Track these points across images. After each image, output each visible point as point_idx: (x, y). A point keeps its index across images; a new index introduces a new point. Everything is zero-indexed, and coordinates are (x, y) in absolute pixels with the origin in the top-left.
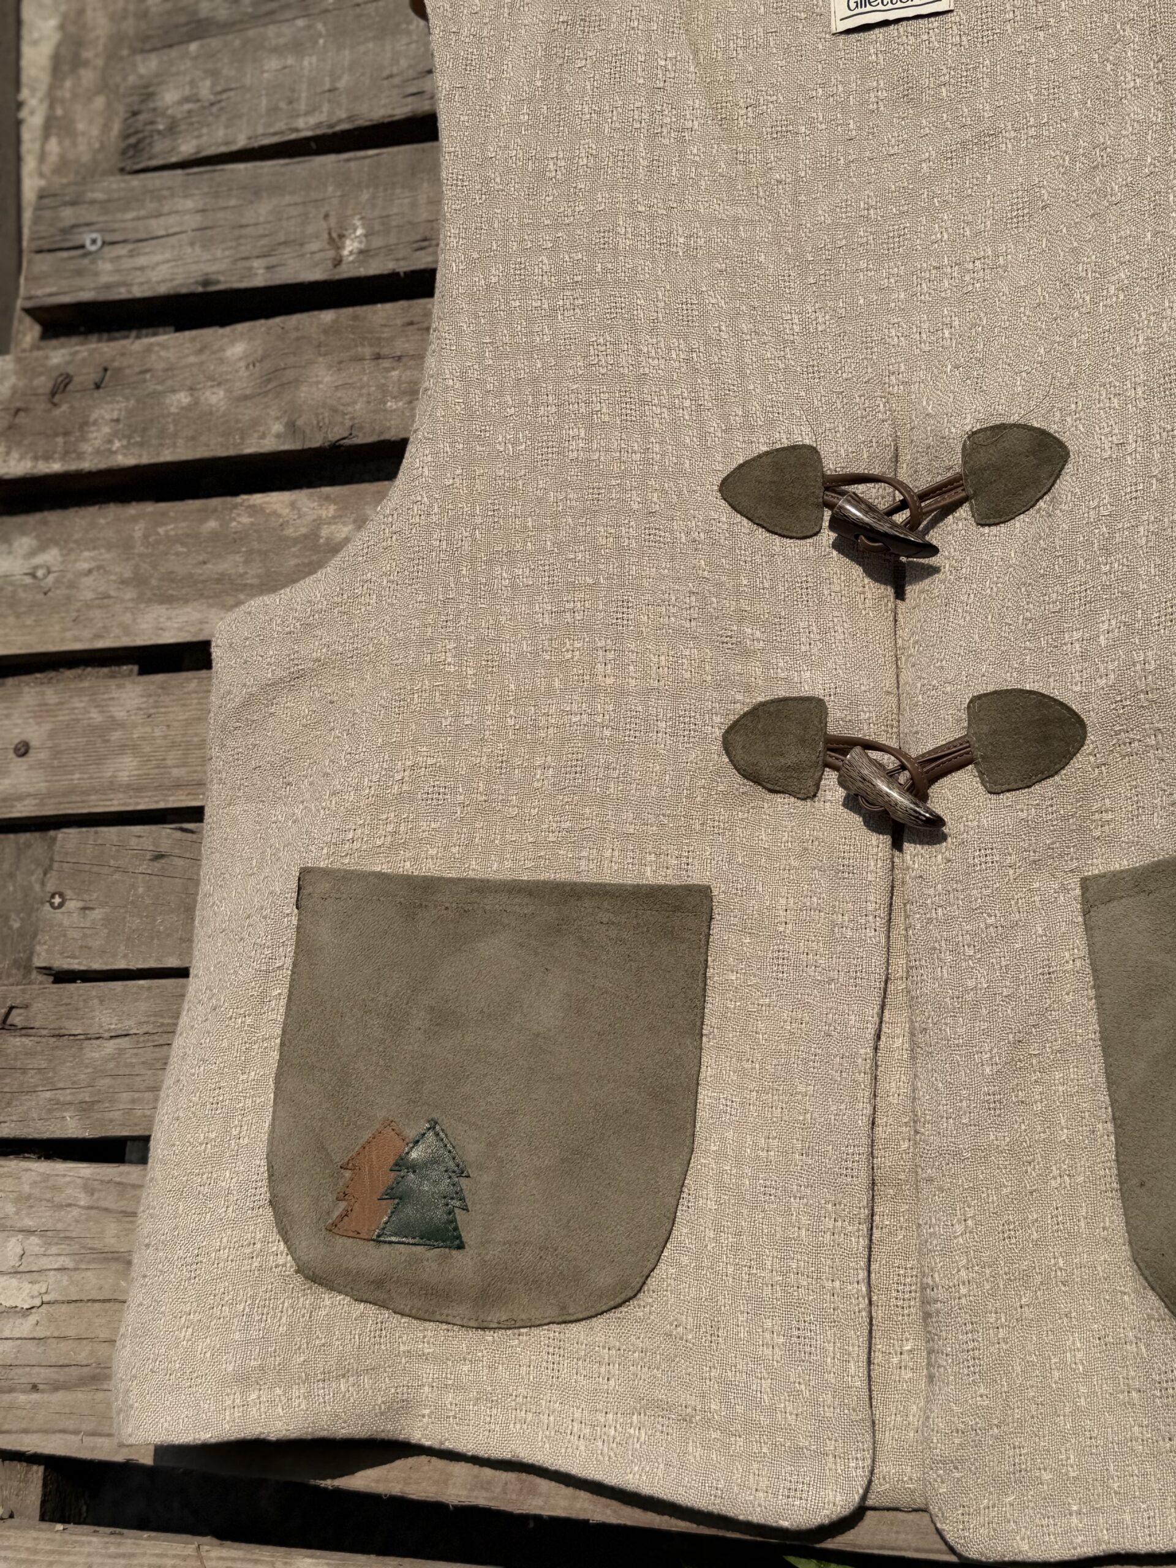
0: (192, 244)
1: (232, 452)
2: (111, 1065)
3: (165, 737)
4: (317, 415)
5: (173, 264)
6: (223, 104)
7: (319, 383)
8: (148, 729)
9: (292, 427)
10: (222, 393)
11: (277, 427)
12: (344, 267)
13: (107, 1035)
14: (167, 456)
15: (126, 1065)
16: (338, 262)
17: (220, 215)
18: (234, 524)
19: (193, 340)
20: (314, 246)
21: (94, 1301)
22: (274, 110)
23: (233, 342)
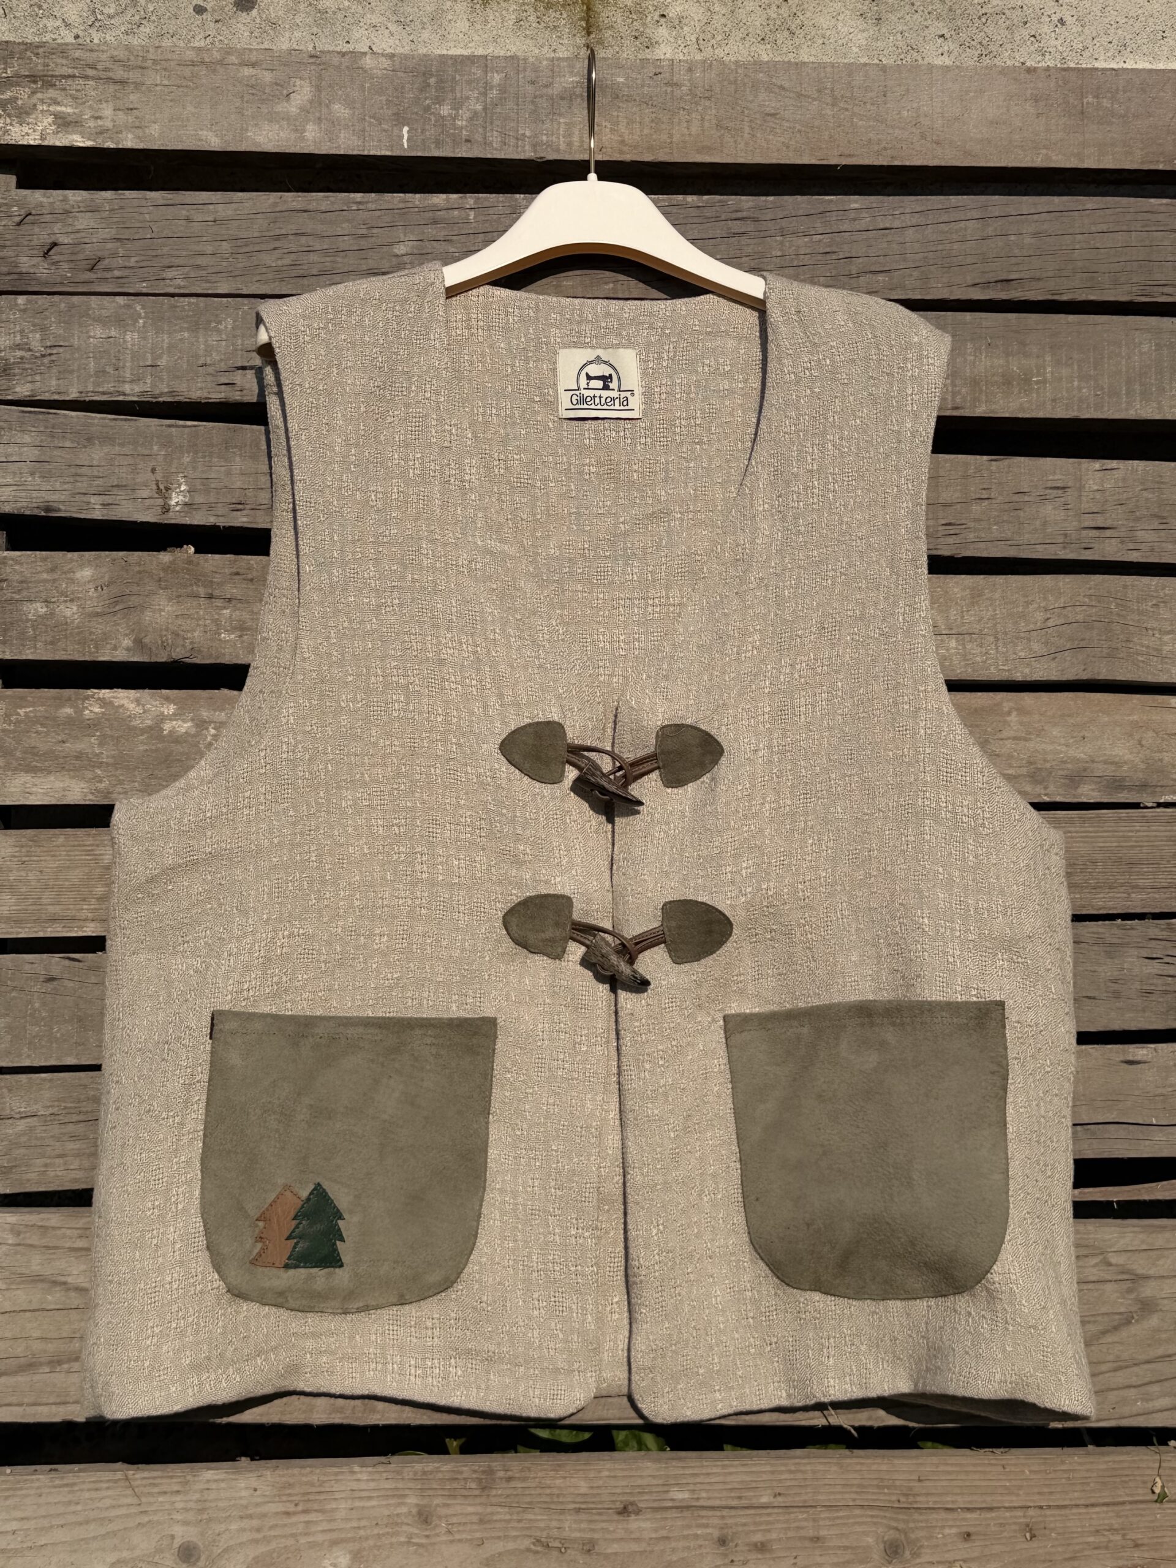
0: (32, 474)
1: (87, 658)
2: (24, 1139)
3: (38, 880)
4: (161, 636)
5: (15, 488)
6: (53, 358)
7: (161, 610)
8: (23, 874)
9: (139, 643)
10: (75, 608)
11: (127, 642)
12: (171, 514)
13: (18, 1116)
14: (29, 655)
15: (37, 1138)
16: (166, 509)
17: (56, 452)
18: (87, 712)
19: (44, 559)
20: (145, 493)
21: (25, 1311)
22: (101, 373)
23: (81, 566)
